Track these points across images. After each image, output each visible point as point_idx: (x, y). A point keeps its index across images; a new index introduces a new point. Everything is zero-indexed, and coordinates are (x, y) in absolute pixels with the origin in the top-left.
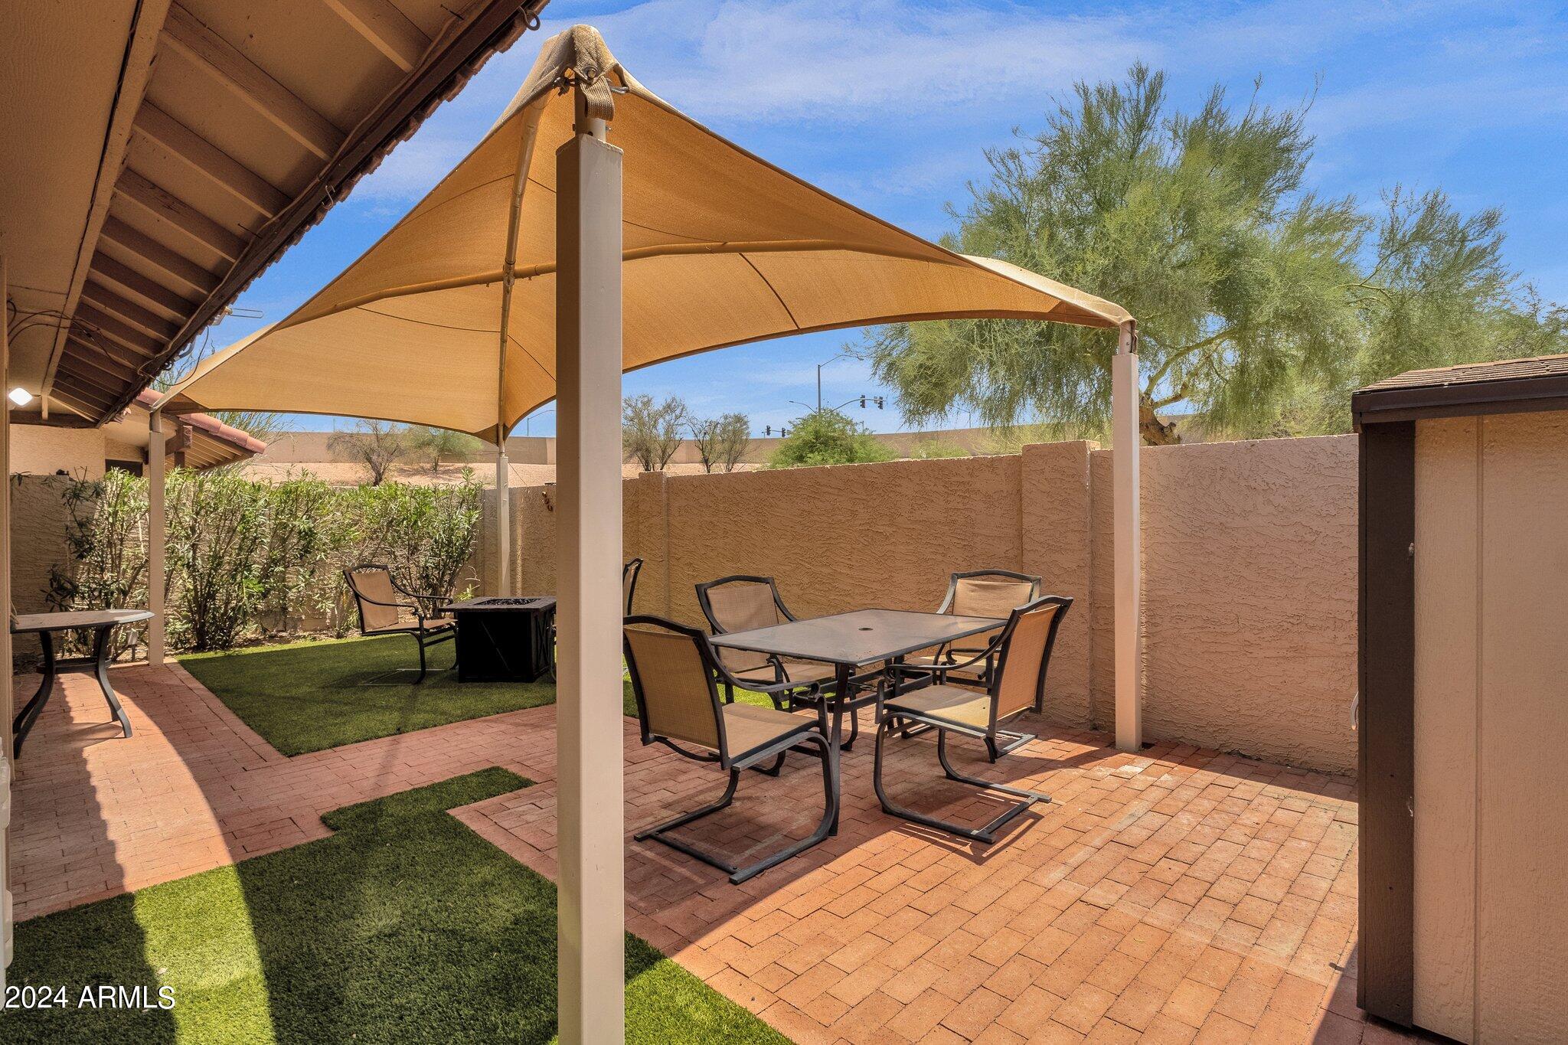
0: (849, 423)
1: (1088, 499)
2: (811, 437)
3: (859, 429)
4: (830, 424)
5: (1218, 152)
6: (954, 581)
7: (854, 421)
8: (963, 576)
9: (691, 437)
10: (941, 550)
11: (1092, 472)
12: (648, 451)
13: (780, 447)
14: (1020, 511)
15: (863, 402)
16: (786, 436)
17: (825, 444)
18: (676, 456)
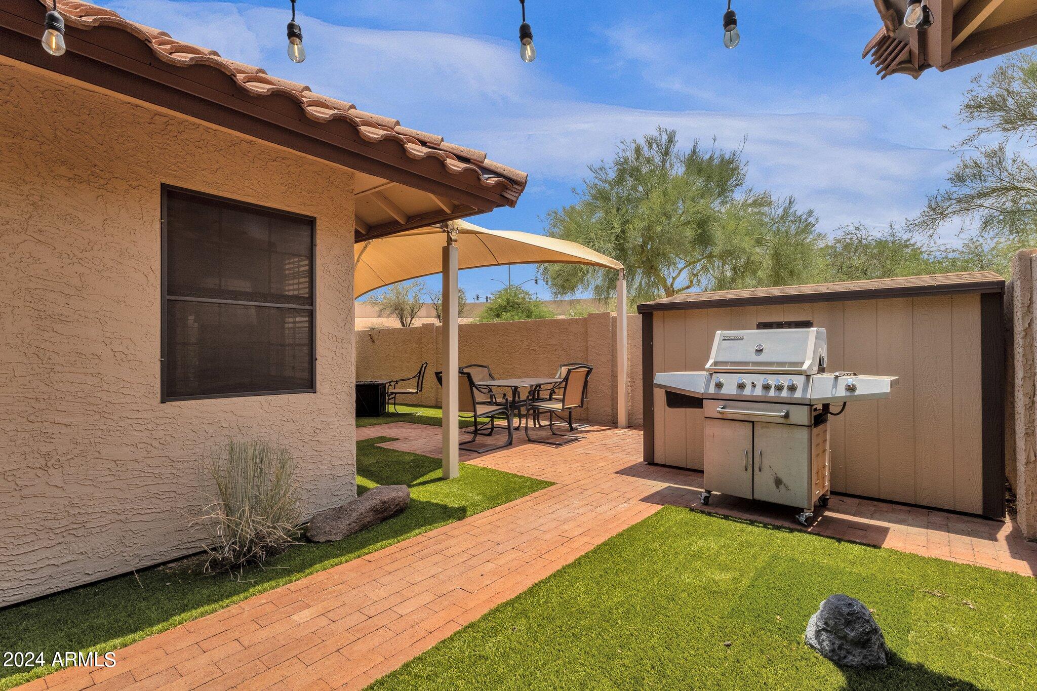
0: (527, 294)
1: (611, 335)
2: (505, 304)
3: (534, 298)
4: (516, 294)
5: (700, 171)
6: (561, 368)
7: (530, 293)
8: (564, 366)
9: (430, 302)
10: (557, 356)
11: (612, 324)
12: (402, 310)
13: (484, 309)
14: (587, 340)
15: (536, 281)
16: (489, 301)
17: (513, 307)
18: (420, 313)
